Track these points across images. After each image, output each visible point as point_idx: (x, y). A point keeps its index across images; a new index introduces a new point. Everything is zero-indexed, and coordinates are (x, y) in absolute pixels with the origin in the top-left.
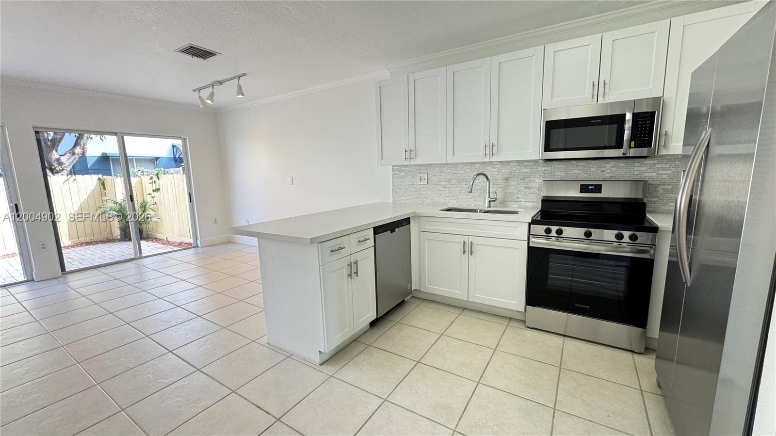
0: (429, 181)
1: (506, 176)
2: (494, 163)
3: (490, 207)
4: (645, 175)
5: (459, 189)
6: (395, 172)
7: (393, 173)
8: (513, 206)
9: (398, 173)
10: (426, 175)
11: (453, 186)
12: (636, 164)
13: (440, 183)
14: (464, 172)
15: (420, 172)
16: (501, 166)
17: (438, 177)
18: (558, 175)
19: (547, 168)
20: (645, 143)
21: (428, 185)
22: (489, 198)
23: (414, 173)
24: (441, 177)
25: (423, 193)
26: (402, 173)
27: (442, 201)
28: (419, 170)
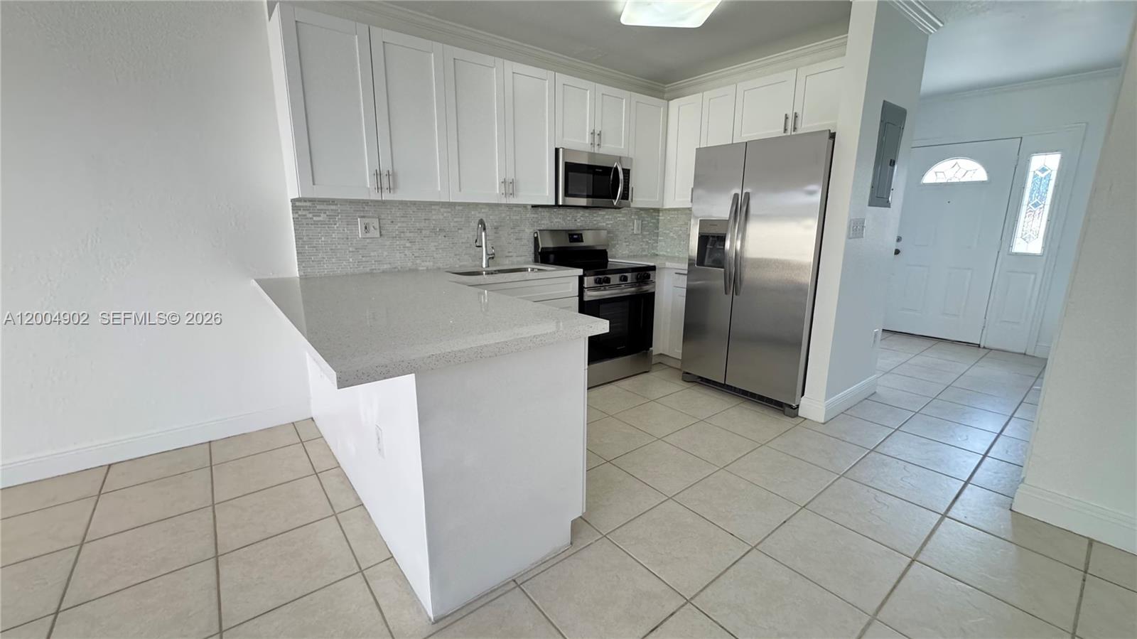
0: (383, 232)
1: (495, 224)
2: (480, 206)
3: (488, 267)
4: (600, 224)
5: (436, 244)
6: (300, 213)
7: (297, 216)
8: (507, 262)
9: (311, 216)
10: (377, 220)
11: (426, 240)
12: (595, 215)
13: (402, 235)
14: (441, 217)
15: (362, 215)
16: (489, 211)
17: (399, 225)
18: (544, 224)
19: (534, 216)
20: (625, 196)
21: (382, 238)
22: (487, 254)
23: (349, 216)
24: (404, 225)
25: (372, 254)
26: (320, 216)
27: (409, 264)
28: (361, 211)
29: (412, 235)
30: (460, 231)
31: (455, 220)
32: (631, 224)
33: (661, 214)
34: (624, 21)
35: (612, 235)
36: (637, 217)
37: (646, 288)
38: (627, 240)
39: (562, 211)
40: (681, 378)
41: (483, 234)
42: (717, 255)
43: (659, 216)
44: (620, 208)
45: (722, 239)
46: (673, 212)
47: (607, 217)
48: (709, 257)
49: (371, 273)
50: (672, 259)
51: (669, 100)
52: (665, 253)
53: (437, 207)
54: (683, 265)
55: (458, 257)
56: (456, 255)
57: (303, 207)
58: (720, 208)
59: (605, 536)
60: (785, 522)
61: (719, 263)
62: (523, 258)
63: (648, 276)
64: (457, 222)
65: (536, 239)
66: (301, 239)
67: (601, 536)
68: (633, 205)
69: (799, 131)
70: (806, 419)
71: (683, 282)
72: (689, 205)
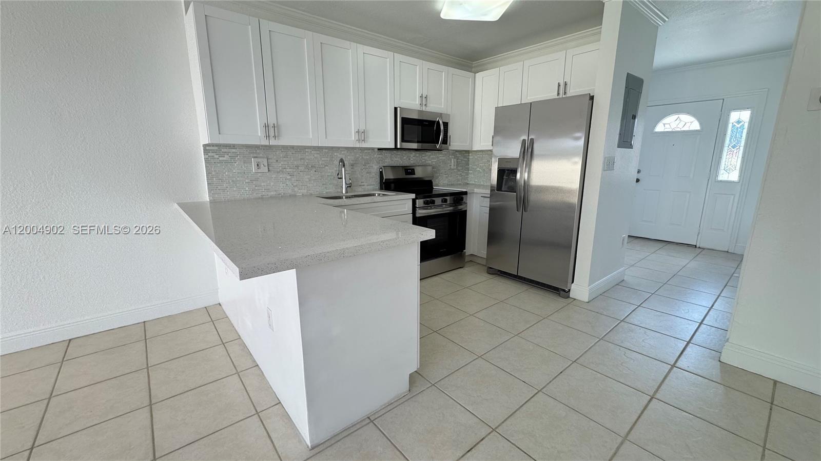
0: (270, 168)
1: (352, 162)
2: (341, 149)
3: (347, 193)
4: (427, 162)
5: (309, 177)
7: (207, 156)
8: (360, 189)
9: (217, 156)
10: (266, 159)
11: (301, 174)
12: (423, 155)
13: (284, 170)
14: (313, 157)
15: (255, 156)
16: (347, 152)
17: (282, 163)
18: (387, 162)
19: (379, 156)
20: (445, 141)
21: (269, 173)
22: (346, 184)
23: (246, 157)
24: (286, 163)
25: (262, 184)
26: (224, 157)
27: (290, 191)
28: (254, 153)
29: (290, 170)
30: (326, 167)
31: (323, 159)
32: (449, 162)
33: (470, 155)
34: (443, 16)
35: (436, 170)
36: (453, 157)
37: (460, 207)
38: (446, 173)
39: (399, 153)
40: (486, 271)
41: (343, 169)
42: (511, 184)
43: (469, 156)
44: (441, 150)
45: (514, 172)
46: (479, 153)
47: (432, 157)
48: (505, 185)
49: (262, 198)
50: (479, 186)
51: (475, 73)
52: (473, 182)
53: (310, 150)
54: (487, 191)
55: (325, 186)
56: (323, 184)
57: (211, 150)
58: (513, 150)
59: (434, 385)
60: (561, 372)
61: (512, 189)
62: (372, 186)
63: (462, 199)
64: (323, 161)
65: (381, 173)
66: (211, 173)
67: (431, 385)
68: (450, 148)
69: (568, 95)
70: (575, 299)
71: (487, 203)
72: (491, 148)
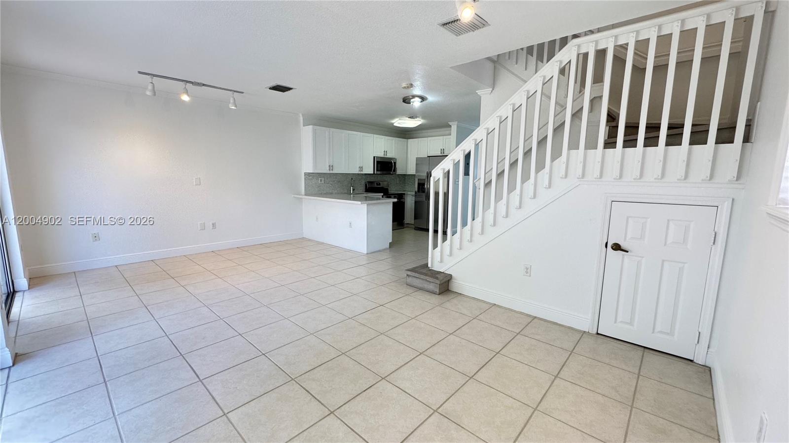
2: (351, 174)
3: (353, 193)
4: (386, 180)
5: (338, 185)
7: (305, 178)
10: (324, 178)
11: (335, 184)
12: (385, 177)
13: (329, 183)
14: (340, 178)
18: (369, 180)
19: (366, 177)
20: (395, 170)
22: (352, 188)
23: (317, 176)
24: (330, 179)
25: (322, 188)
26: (310, 176)
27: (331, 191)
28: (320, 175)
29: (332, 182)
30: (344, 181)
31: (343, 178)
32: (396, 180)
34: (395, 125)
35: (389, 183)
36: (398, 177)
37: (402, 200)
38: (394, 185)
39: (373, 175)
43: (405, 177)
44: (392, 174)
45: (424, 184)
46: (409, 176)
47: (388, 177)
48: (420, 190)
49: (321, 193)
50: (410, 191)
51: (408, 139)
54: (413, 193)
56: (343, 189)
57: (307, 175)
61: (423, 192)
62: (363, 190)
63: (402, 197)
65: (366, 185)
66: (306, 184)
68: (397, 173)
69: (445, 154)
71: (414, 198)
72: (415, 174)
